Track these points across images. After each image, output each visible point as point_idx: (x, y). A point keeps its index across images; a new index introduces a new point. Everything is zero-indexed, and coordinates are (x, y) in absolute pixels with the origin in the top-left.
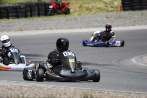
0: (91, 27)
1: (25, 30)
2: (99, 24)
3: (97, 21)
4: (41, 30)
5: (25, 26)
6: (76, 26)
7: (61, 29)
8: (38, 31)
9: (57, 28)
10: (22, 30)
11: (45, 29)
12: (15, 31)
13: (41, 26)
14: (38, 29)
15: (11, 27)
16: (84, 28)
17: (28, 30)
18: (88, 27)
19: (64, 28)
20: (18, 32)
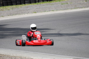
0: (77, 8)
1: (38, 12)
2: (82, 6)
3: (80, 4)
4: (47, 11)
5: (37, 9)
6: (68, 8)
7: (59, 10)
8: (46, 12)
9: (57, 10)
10: (35, 12)
11: (50, 11)
12: (32, 13)
13: (47, 9)
14: (45, 11)
15: (29, 11)
16: (73, 9)
17: (39, 12)
18: (76, 8)
19: (61, 10)
20: (34, 13)
